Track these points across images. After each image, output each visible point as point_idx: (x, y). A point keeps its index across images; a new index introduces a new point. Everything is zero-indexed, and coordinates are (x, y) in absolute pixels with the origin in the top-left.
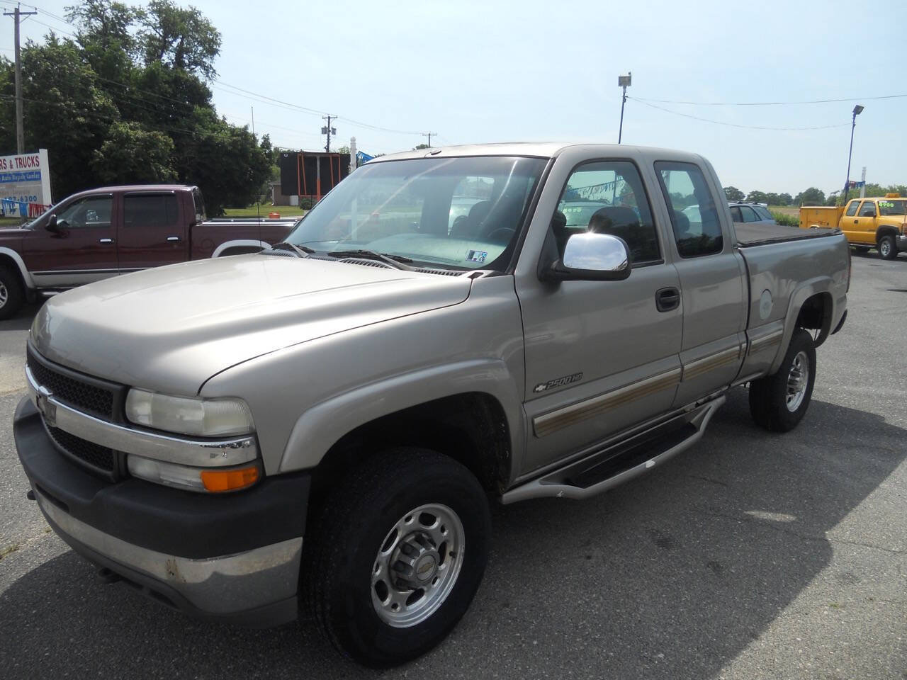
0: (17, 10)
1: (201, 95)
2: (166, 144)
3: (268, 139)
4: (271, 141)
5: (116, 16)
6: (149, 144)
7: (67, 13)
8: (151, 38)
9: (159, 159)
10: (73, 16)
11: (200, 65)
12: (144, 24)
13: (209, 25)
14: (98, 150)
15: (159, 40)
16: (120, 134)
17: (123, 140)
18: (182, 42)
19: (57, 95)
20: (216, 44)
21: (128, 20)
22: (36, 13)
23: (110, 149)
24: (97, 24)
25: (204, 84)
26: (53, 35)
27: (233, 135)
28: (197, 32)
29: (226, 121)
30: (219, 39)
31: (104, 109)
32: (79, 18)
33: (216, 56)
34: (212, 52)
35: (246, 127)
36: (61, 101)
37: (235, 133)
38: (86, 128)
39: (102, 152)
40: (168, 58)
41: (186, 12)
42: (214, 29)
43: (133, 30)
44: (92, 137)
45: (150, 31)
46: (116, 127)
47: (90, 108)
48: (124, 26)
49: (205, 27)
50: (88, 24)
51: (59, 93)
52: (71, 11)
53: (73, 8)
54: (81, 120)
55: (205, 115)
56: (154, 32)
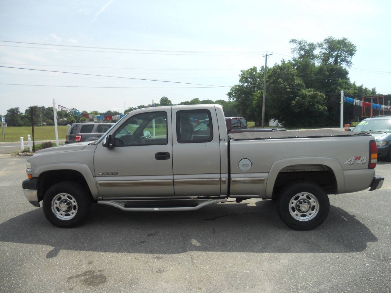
0: (267, 54)
1: (343, 74)
2: (322, 97)
3: (375, 90)
4: (376, 91)
5: (310, 48)
6: (314, 97)
7: (292, 50)
8: (324, 54)
9: (318, 102)
10: (294, 51)
11: (345, 61)
12: (322, 49)
13: (351, 44)
14: (294, 101)
15: (327, 54)
16: (303, 94)
17: (304, 97)
18: (338, 53)
19: (280, 82)
20: (354, 51)
21: (314, 49)
22: (272, 54)
23: (298, 100)
24: (303, 53)
25: (345, 69)
26: (283, 60)
27: (355, 90)
28: (346, 47)
29: (355, 84)
30: (355, 49)
31: (299, 85)
32: (296, 52)
33: (353, 56)
34: (352, 54)
35: (362, 86)
36: (281, 83)
37: (356, 89)
38: (290, 93)
39: (295, 102)
40: (331, 60)
41: (341, 40)
42: (353, 45)
43: (316, 52)
44: (292, 96)
45: (324, 51)
46: (302, 91)
47: (293, 85)
48: (312, 51)
49: (349, 44)
50: (299, 53)
51: (281, 81)
52: (293, 50)
53: (294, 48)
54: (289, 90)
55: (343, 82)
56: (325, 51)
